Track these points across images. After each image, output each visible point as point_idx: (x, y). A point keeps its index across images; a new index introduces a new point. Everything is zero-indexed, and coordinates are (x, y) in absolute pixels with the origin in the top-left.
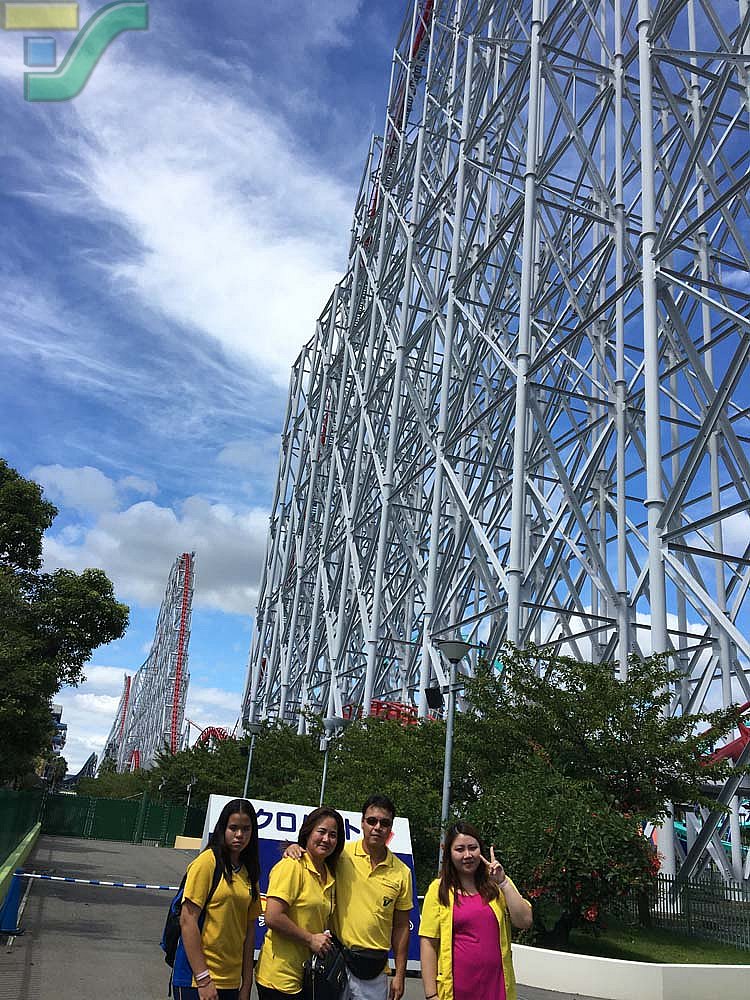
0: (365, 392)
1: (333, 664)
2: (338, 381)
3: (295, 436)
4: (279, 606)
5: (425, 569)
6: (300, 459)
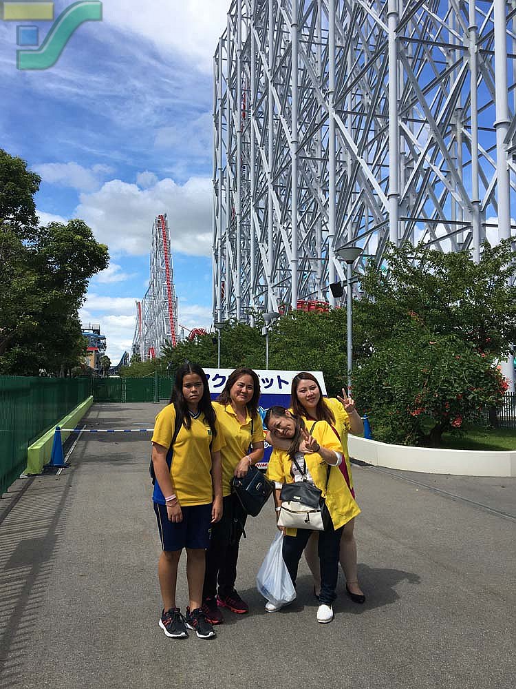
0: (270, 68)
1: (268, 279)
2: (249, 63)
3: (223, 114)
4: (228, 243)
5: (327, 204)
6: (228, 131)
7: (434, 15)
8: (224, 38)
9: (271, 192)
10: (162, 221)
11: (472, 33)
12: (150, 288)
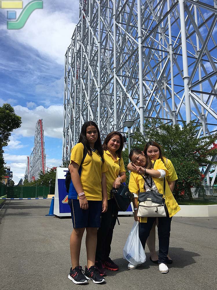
2: (80, 59)
3: (69, 78)
4: (70, 130)
6: (71, 85)
7: (155, 40)
8: (69, 48)
9: (89, 108)
10: (40, 122)
11: (171, 46)
12: (34, 150)
